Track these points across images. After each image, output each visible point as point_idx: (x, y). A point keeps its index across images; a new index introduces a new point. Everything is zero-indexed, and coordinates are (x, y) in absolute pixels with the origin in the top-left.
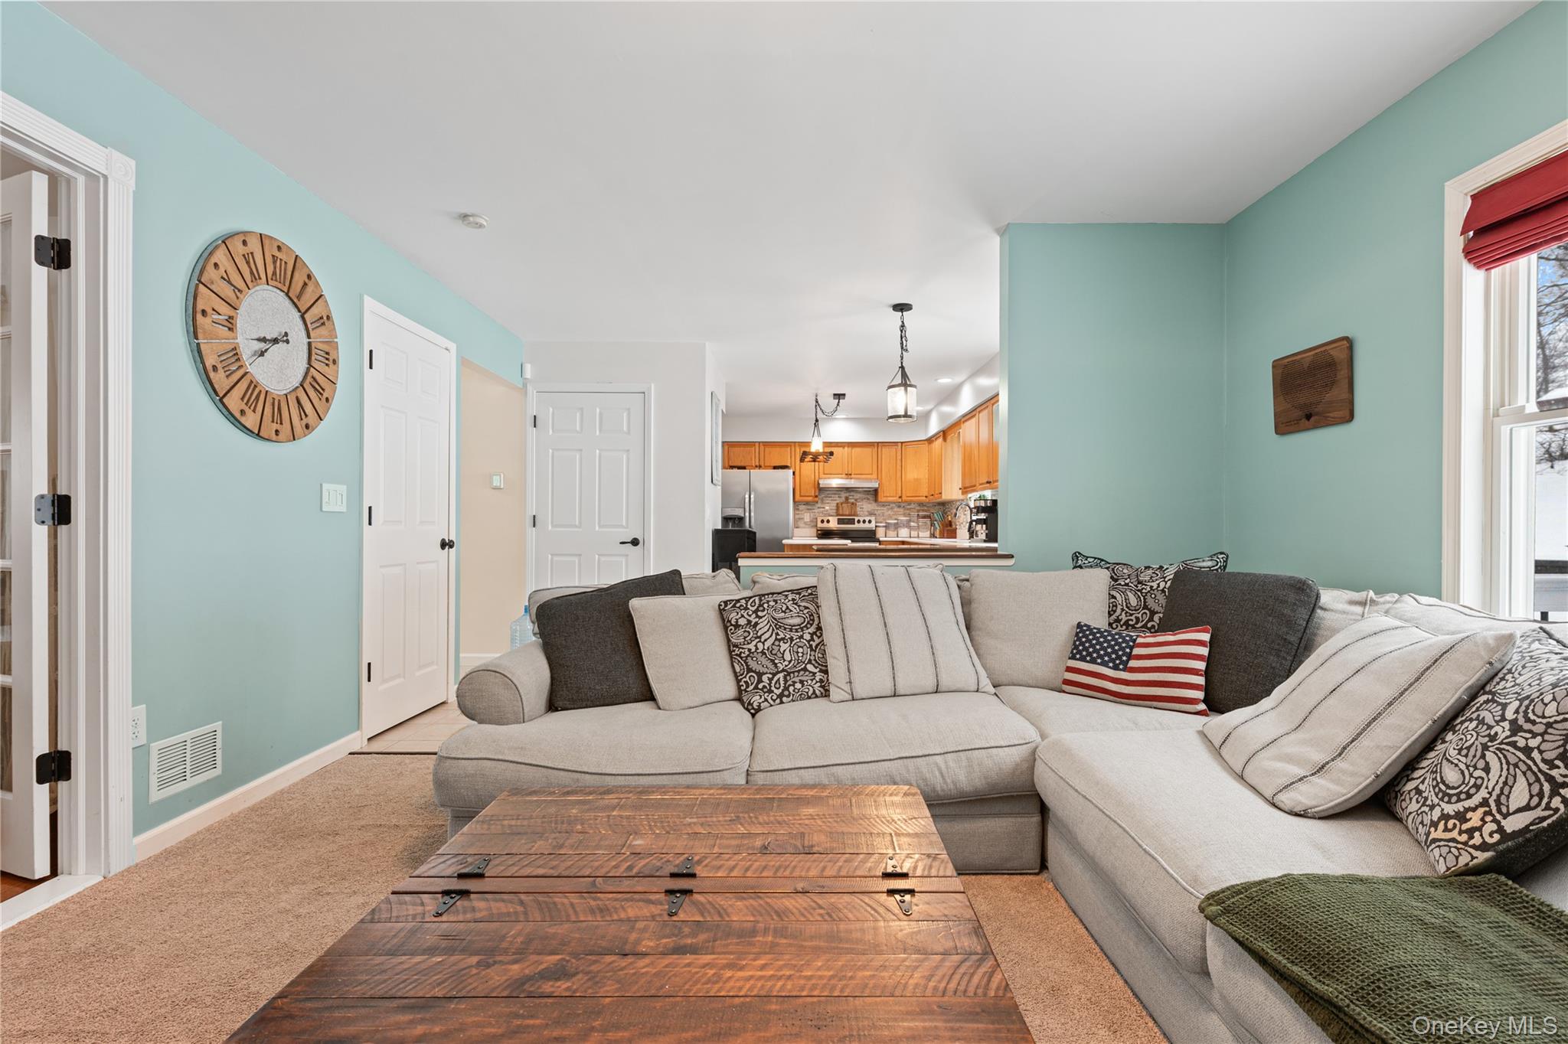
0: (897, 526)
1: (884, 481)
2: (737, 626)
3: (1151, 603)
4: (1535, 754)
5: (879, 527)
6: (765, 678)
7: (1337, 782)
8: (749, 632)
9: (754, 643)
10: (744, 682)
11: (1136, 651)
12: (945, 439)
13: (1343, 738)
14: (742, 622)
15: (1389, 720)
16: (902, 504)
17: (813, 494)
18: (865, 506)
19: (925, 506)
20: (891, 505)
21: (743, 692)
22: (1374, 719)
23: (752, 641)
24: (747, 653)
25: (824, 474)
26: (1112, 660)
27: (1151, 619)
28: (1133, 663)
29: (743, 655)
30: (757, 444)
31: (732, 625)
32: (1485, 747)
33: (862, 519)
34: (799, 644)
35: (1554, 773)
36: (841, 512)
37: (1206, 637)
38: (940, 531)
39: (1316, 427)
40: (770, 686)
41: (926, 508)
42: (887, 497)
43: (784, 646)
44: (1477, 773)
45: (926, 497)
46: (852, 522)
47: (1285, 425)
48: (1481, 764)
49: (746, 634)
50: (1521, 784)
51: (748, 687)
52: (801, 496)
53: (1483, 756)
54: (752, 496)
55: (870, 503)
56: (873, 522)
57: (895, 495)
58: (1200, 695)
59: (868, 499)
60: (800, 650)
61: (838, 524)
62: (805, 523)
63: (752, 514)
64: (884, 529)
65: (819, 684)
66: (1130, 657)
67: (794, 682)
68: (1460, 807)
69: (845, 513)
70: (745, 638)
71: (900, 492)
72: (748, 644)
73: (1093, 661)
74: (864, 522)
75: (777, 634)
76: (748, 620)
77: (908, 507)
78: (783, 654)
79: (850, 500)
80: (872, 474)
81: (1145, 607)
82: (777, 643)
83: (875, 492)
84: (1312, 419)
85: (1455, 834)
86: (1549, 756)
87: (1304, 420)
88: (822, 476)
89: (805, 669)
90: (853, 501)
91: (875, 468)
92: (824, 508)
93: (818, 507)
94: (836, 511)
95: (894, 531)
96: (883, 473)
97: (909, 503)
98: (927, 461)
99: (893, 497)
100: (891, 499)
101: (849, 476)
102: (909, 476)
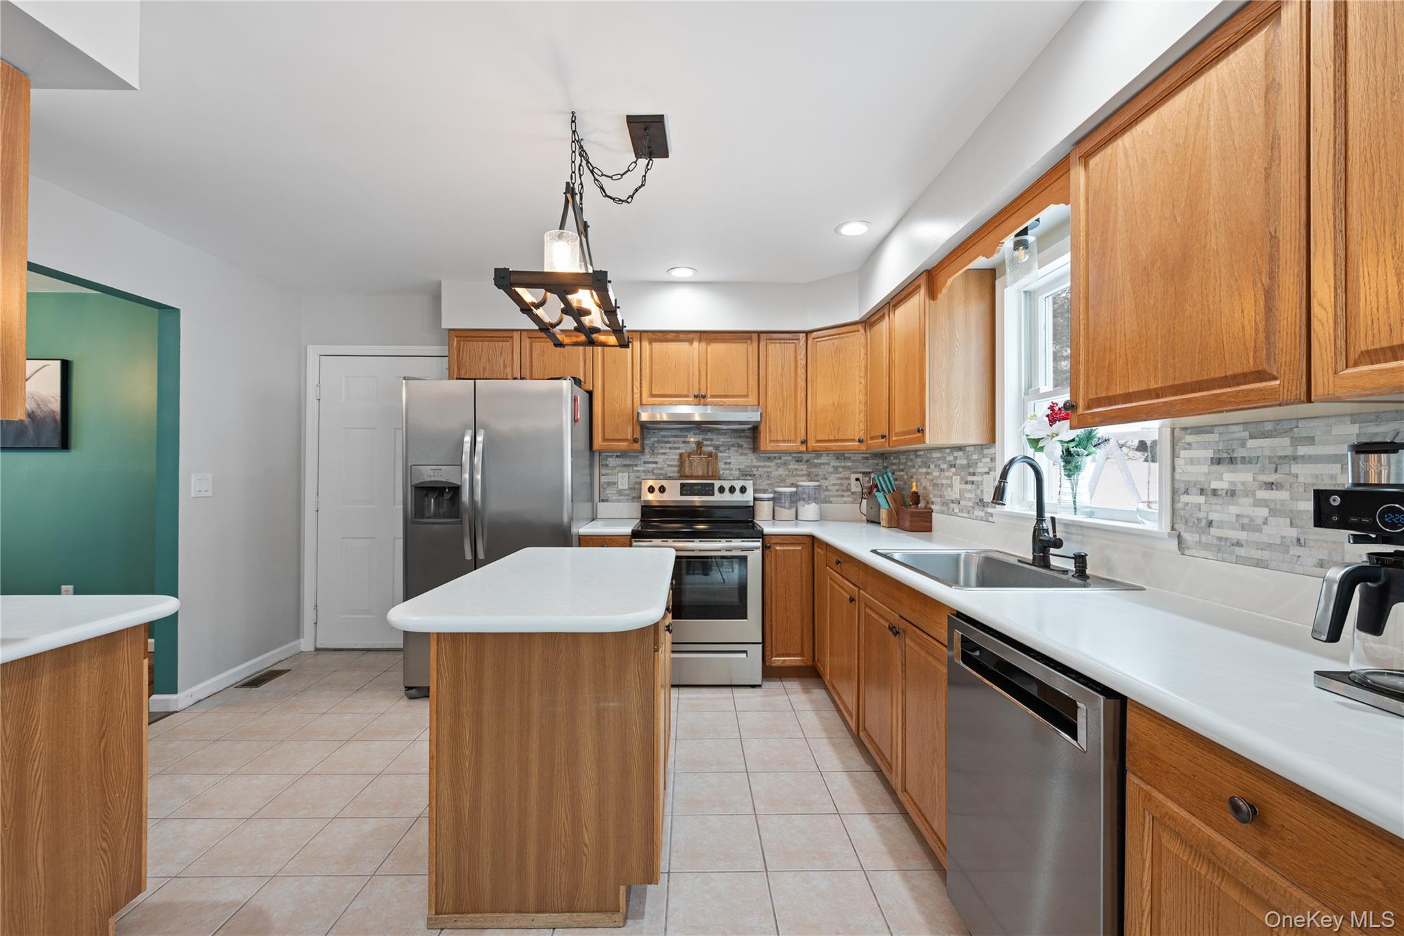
0: (795, 499)
1: (769, 409)
5: (762, 500)
12: (932, 294)
16: (807, 454)
17: (630, 436)
18: (734, 460)
19: (849, 459)
20: (784, 458)
25: (652, 396)
30: (516, 336)
33: (727, 485)
36: (687, 471)
38: (890, 513)
41: (849, 464)
42: (777, 441)
45: (860, 441)
46: (708, 490)
52: (604, 440)
54: (480, 439)
55: (742, 454)
56: (750, 492)
57: (793, 438)
59: (740, 446)
61: (682, 494)
62: (620, 493)
63: (478, 477)
64: (771, 502)
69: (695, 473)
71: (803, 432)
74: (732, 490)
77: (815, 461)
79: (705, 446)
80: (747, 396)
83: (754, 431)
88: (646, 399)
90: (711, 448)
91: (753, 383)
92: (656, 463)
93: (645, 463)
94: (676, 469)
95: (790, 508)
96: (770, 393)
97: (818, 453)
98: (863, 364)
99: (789, 441)
100: (784, 446)
101: (702, 400)
102: (823, 398)
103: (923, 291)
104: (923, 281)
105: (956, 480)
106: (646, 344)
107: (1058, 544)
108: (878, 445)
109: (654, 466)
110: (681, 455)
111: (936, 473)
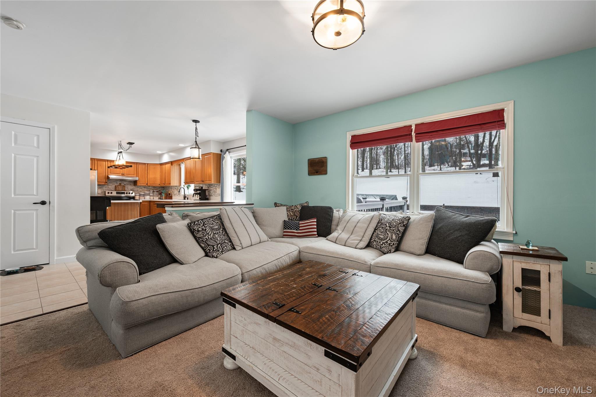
0: (144, 195)
1: (139, 178)
2: (198, 231)
3: (296, 214)
4: (395, 230)
5: (137, 195)
6: (215, 247)
7: (364, 242)
8: (204, 232)
9: (207, 236)
10: (208, 249)
11: (300, 225)
12: (172, 165)
13: (362, 234)
14: (200, 229)
15: (368, 230)
16: (147, 187)
17: (105, 181)
18: (129, 187)
19: (156, 188)
20: (141, 187)
21: (208, 253)
22: (366, 230)
23: (206, 235)
24: (206, 240)
25: (110, 173)
26: (295, 228)
27: (297, 218)
28: (300, 228)
29: (204, 241)
31: (196, 231)
32: (386, 231)
33: (128, 192)
34: (220, 234)
35: (398, 232)
37: (316, 220)
39: (319, 174)
40: (218, 249)
41: (156, 189)
42: (141, 184)
43: (217, 236)
44: (386, 235)
45: (159, 184)
46: (123, 193)
47: (311, 173)
48: (386, 234)
49: (204, 233)
50: (394, 235)
51: (210, 250)
53: (386, 232)
55: (131, 186)
56: (134, 193)
57: (144, 183)
58: (316, 233)
59: (131, 184)
60: (221, 236)
61: (117, 194)
64: (139, 196)
65: (230, 246)
66: (300, 227)
67: (224, 247)
68: (386, 241)
69: (119, 190)
70: (203, 235)
71: (147, 182)
72: (205, 236)
73: (291, 229)
75: (213, 232)
76: (202, 228)
78: (217, 238)
79: (122, 185)
80: (134, 175)
81: (295, 215)
82: (214, 235)
83: (135, 182)
84: (318, 173)
85: (387, 245)
86: (396, 230)
87: (316, 173)
89: (225, 242)
90: (123, 185)
91: (135, 172)
92: (109, 187)
93: (106, 187)
94: (114, 189)
95: (143, 197)
96: (139, 174)
97: (149, 186)
98: (160, 171)
99: (144, 184)
100: (142, 185)
101: (123, 175)
102: (151, 176)
103: (170, 164)
104: (170, 162)
105: (176, 191)
106: (109, 163)
107: (186, 197)
108: (163, 185)
109: (108, 188)
110: (115, 186)
111: (173, 190)
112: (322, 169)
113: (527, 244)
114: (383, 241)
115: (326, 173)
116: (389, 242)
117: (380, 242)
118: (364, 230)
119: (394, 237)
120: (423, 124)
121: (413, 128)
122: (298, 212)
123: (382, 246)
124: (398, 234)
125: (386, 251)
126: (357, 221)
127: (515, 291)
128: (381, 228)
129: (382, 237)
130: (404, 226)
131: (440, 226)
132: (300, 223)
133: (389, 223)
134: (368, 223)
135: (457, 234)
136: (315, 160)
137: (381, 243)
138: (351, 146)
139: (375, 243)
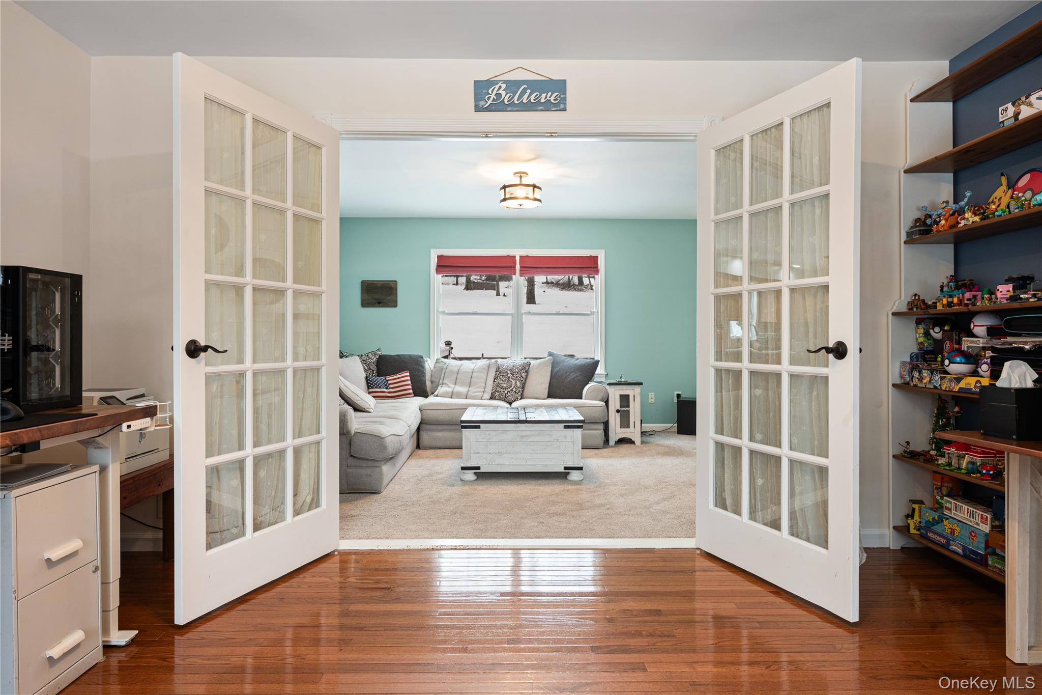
7: (489, 392)
11: (389, 382)
13: (483, 385)
22: (486, 380)
26: (385, 386)
28: (391, 386)
32: (509, 379)
35: (520, 379)
37: (408, 374)
39: (382, 306)
44: (510, 383)
47: (365, 304)
48: (509, 381)
58: (411, 391)
66: (390, 384)
68: (511, 389)
73: (380, 388)
81: (370, 369)
84: (381, 304)
85: (512, 393)
86: (519, 376)
87: (377, 304)
112: (389, 298)
113: (621, 378)
114: (507, 389)
115: (396, 306)
116: (514, 390)
117: (504, 392)
118: (484, 381)
119: (518, 384)
120: (527, 256)
121: (518, 259)
122: (373, 365)
123: (507, 395)
124: (522, 381)
125: (512, 399)
126: (471, 371)
127: (616, 413)
128: (501, 377)
129: (505, 385)
130: (526, 371)
131: (557, 369)
132: (387, 379)
133: (510, 370)
134: (486, 372)
135: (573, 375)
136: (376, 284)
137: (506, 392)
138: (436, 270)
139: (497, 394)
